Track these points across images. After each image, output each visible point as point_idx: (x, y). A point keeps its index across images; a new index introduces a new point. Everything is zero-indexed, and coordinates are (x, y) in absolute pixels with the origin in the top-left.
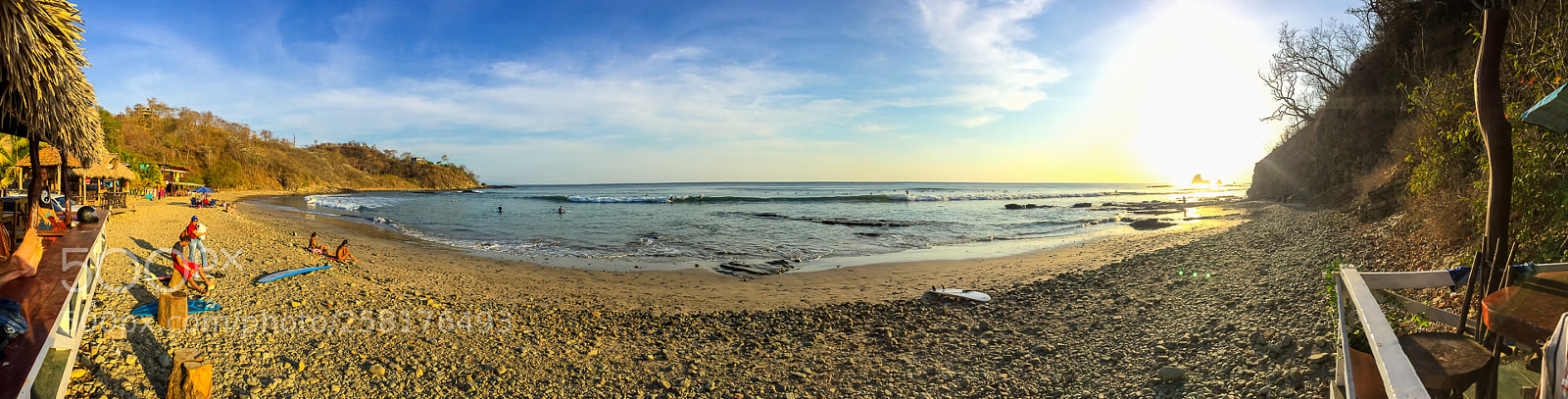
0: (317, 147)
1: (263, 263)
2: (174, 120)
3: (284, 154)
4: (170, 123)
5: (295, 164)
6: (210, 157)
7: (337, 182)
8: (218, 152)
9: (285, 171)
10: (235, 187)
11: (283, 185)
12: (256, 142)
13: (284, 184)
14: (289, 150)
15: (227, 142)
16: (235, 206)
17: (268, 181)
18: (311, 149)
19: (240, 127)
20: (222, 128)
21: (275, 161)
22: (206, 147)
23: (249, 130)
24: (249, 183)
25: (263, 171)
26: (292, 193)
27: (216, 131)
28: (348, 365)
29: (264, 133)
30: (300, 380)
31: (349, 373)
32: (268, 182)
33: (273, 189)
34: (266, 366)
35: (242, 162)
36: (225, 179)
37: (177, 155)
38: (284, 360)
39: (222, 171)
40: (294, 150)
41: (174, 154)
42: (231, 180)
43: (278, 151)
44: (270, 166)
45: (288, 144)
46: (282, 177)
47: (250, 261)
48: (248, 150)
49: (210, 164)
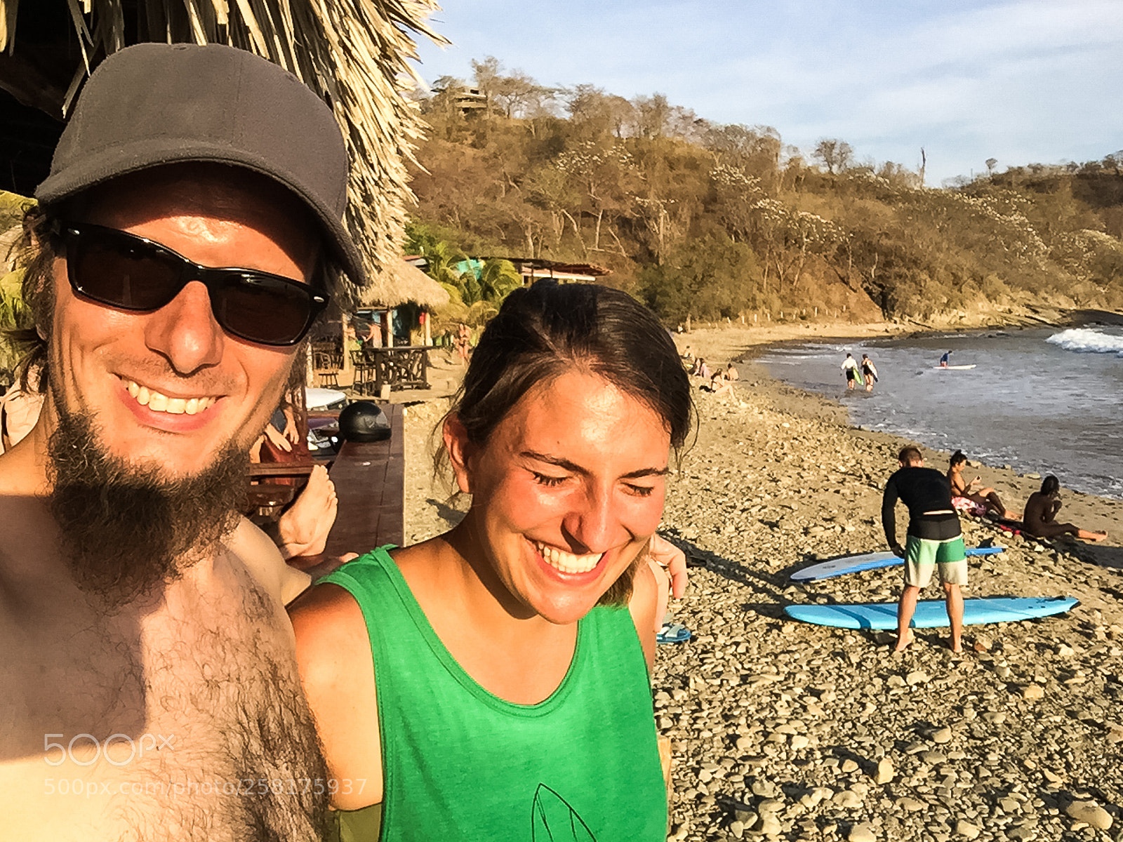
0: (997, 180)
1: (806, 532)
2: (554, 124)
3: (889, 211)
4: (545, 134)
5: (925, 240)
6: (664, 230)
7: (1060, 288)
8: (685, 214)
9: (888, 264)
10: (734, 317)
11: (883, 307)
12: (800, 179)
13: (886, 303)
14: (906, 196)
15: (712, 183)
16: (733, 373)
17: (836, 293)
18: (974, 189)
19: (750, 136)
20: (695, 143)
21: (858, 235)
22: (651, 201)
23: (777, 145)
24: (777, 304)
25: (820, 264)
26: (910, 328)
27: (678, 151)
28: (1010, 788)
29: (827, 149)
30: (879, 798)
31: (1010, 804)
32: (836, 297)
33: (852, 318)
34: (797, 762)
35: (755, 239)
36: (705, 293)
37: (567, 228)
38: (842, 754)
39: (698, 270)
40: (921, 197)
41: (557, 225)
42: (725, 297)
43: (871, 204)
44: (842, 250)
45: (902, 176)
46: (881, 281)
47: (773, 525)
48: (774, 206)
49: (664, 250)
